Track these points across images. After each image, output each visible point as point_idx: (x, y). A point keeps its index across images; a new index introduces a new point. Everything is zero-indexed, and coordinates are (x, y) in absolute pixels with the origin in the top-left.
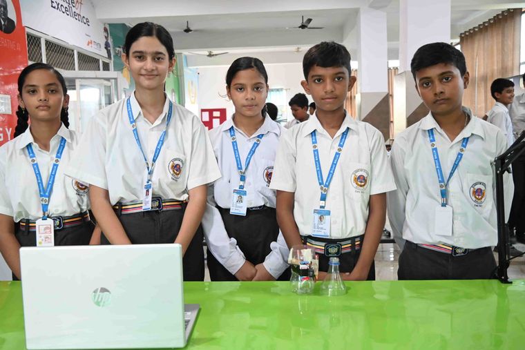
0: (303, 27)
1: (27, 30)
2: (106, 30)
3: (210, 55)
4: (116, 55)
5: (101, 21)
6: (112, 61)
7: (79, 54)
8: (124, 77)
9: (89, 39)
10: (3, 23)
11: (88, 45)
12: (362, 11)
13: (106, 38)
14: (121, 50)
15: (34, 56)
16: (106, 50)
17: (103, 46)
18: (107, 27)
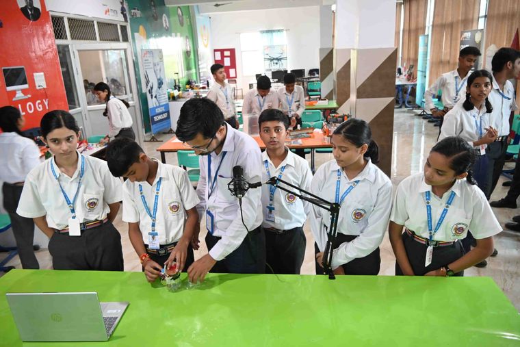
1: (51, 13)
3: (217, 5)
6: (129, 24)
7: (98, 22)
8: (140, 35)
9: (106, 8)
10: (30, 13)
11: (106, 13)
13: (122, 3)
14: (136, 11)
15: (59, 34)
16: (122, 15)
17: (119, 11)
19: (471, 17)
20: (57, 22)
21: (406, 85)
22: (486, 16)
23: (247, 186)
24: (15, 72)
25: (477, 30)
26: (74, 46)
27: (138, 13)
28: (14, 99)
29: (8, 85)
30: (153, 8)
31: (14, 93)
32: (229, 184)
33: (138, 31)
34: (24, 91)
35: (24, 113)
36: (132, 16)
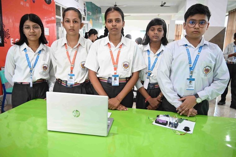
0: (162, 6)
1: (56, 3)
2: (84, 4)
4: (88, 14)
8: (90, 22)
9: (78, 8)
10: (47, 0)
13: (85, 7)
15: (58, 13)
17: (83, 11)
18: (85, 3)
20: (58, 7)
27: (91, 13)
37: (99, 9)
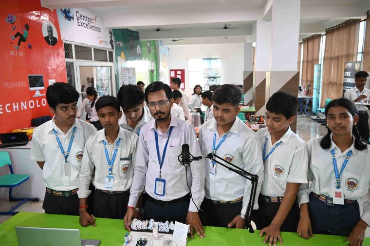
0: (226, 28)
1: (64, 41)
2: (110, 33)
3: (174, 41)
5: (107, 28)
6: (114, 50)
7: (94, 49)
8: (122, 58)
9: (100, 40)
10: (50, 40)
11: (100, 43)
12: (258, 22)
13: (111, 37)
14: (120, 42)
15: (68, 55)
16: (110, 45)
17: (109, 42)
18: (112, 31)
19: (352, 53)
20: (68, 47)
21: (305, 98)
22: (362, 53)
23: (192, 158)
24: (36, 78)
25: (357, 62)
26: (77, 63)
27: (121, 44)
28: (34, 96)
29: (31, 87)
30: (131, 41)
31: (34, 92)
32: (179, 157)
33: (120, 56)
34: (41, 91)
35: (39, 106)
36: (117, 46)
37: (135, 34)
